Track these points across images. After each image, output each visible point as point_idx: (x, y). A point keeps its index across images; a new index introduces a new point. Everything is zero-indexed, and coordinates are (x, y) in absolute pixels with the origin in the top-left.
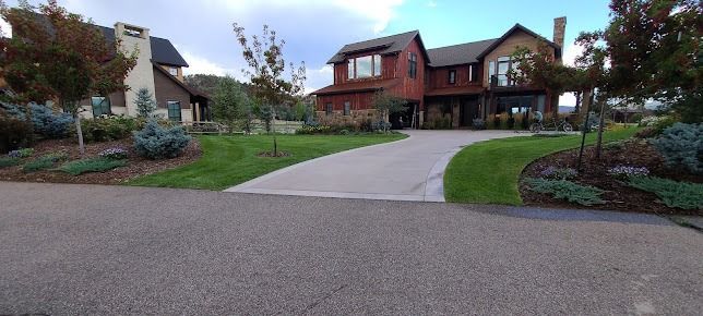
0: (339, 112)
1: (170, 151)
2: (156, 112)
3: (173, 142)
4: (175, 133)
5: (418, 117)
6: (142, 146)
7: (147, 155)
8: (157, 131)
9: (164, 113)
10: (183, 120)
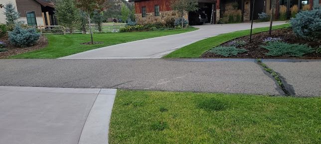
0: (151, 14)
1: (29, 42)
2: (19, 20)
3: (30, 36)
4: (31, 31)
5: (215, 14)
6: (13, 40)
7: (17, 45)
8: (21, 31)
9: (24, 20)
10: (38, 25)
